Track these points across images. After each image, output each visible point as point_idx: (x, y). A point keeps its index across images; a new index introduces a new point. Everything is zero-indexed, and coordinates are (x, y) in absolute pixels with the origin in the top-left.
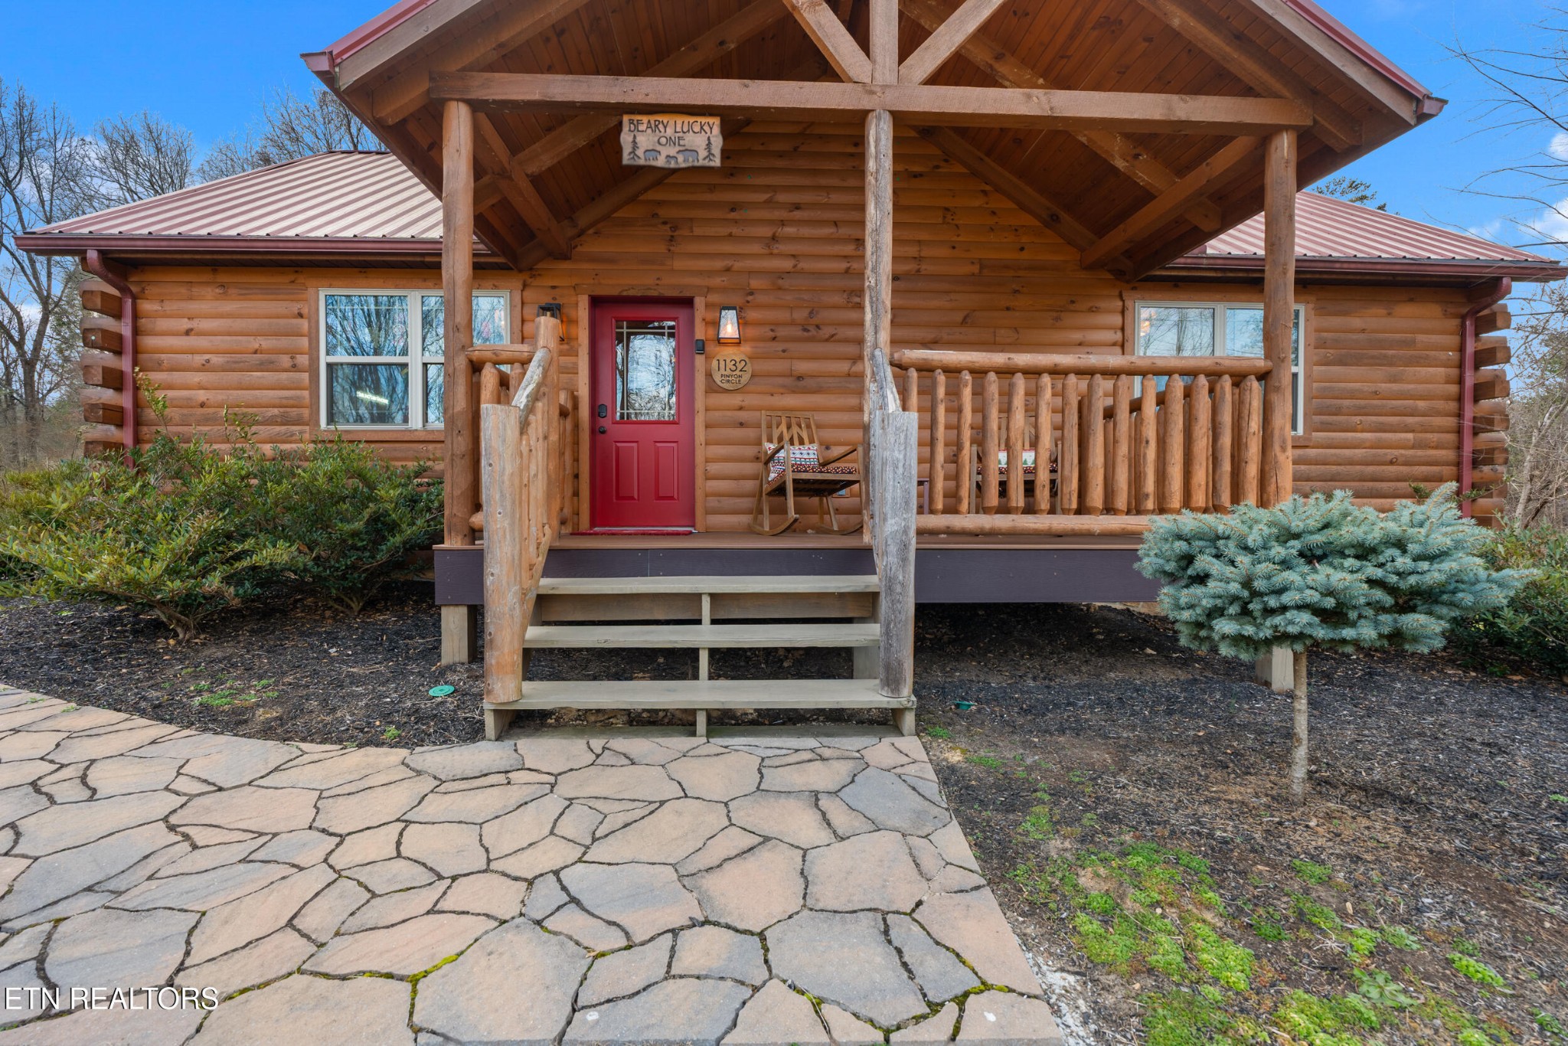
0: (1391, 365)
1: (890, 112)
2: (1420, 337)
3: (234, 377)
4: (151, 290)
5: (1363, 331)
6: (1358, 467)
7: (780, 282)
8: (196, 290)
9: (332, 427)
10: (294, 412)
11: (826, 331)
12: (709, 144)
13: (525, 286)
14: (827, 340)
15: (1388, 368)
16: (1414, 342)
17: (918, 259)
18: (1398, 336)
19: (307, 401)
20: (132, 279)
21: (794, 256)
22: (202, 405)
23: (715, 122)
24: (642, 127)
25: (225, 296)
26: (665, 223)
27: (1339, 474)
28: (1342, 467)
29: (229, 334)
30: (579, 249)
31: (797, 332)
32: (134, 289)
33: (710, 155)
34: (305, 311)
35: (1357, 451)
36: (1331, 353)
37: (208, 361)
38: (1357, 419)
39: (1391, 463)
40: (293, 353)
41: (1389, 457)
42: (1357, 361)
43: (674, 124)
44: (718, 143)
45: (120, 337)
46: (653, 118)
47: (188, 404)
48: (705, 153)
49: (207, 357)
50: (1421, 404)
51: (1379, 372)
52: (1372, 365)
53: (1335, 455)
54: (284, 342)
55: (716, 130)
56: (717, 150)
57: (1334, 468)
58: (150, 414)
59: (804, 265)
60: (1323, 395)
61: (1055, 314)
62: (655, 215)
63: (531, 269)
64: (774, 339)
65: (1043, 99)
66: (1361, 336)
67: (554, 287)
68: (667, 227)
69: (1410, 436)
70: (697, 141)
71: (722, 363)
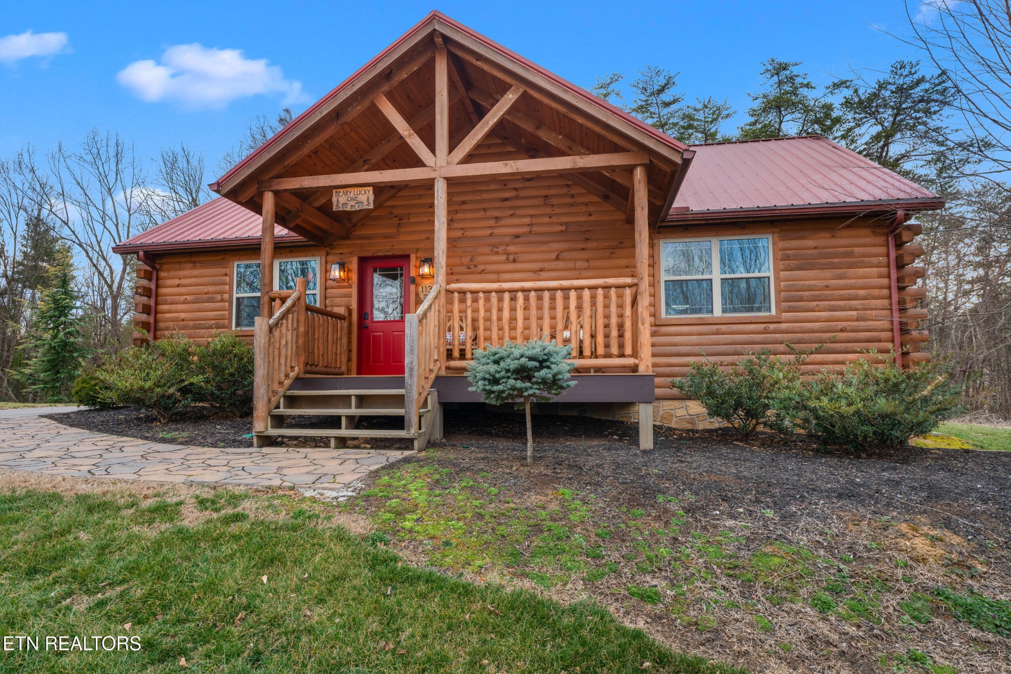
0: (836, 268)
1: (444, 178)
2: (857, 250)
3: (197, 306)
4: (164, 267)
5: (816, 248)
6: (817, 334)
7: (455, 243)
8: (183, 265)
9: (239, 329)
10: (221, 322)
11: (481, 268)
12: (368, 199)
13: (328, 254)
14: (480, 273)
15: (834, 270)
16: (852, 252)
17: (530, 225)
18: (841, 250)
19: (227, 316)
20: (158, 262)
21: (462, 229)
22: (183, 320)
23: (371, 189)
24: (341, 194)
25: (194, 268)
26: (396, 217)
27: (803, 339)
28: (806, 335)
29: (195, 285)
30: (354, 233)
31: (464, 269)
32: (157, 267)
33: (369, 204)
34: (228, 273)
35: (816, 324)
36: (793, 263)
37: (186, 299)
38: (815, 303)
39: (842, 331)
40: (222, 293)
41: (840, 327)
42: (812, 267)
43: (353, 192)
44: (372, 197)
45: (150, 289)
46: (345, 190)
47: (176, 320)
48: (366, 203)
49: (186, 297)
50: (862, 292)
51: (828, 273)
52: (823, 269)
53: (800, 327)
54: (218, 288)
55: (371, 192)
56: (371, 201)
57: (800, 335)
58: (161, 325)
59: (469, 233)
60: (788, 289)
61: (610, 251)
62: (391, 213)
63: (331, 245)
64: (452, 274)
65: (513, 165)
66: (814, 251)
67: (341, 254)
68: (397, 219)
69: (854, 313)
70: (363, 198)
71: (424, 288)
